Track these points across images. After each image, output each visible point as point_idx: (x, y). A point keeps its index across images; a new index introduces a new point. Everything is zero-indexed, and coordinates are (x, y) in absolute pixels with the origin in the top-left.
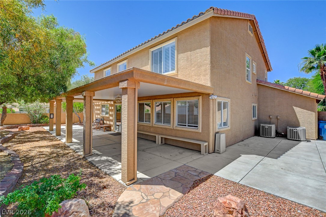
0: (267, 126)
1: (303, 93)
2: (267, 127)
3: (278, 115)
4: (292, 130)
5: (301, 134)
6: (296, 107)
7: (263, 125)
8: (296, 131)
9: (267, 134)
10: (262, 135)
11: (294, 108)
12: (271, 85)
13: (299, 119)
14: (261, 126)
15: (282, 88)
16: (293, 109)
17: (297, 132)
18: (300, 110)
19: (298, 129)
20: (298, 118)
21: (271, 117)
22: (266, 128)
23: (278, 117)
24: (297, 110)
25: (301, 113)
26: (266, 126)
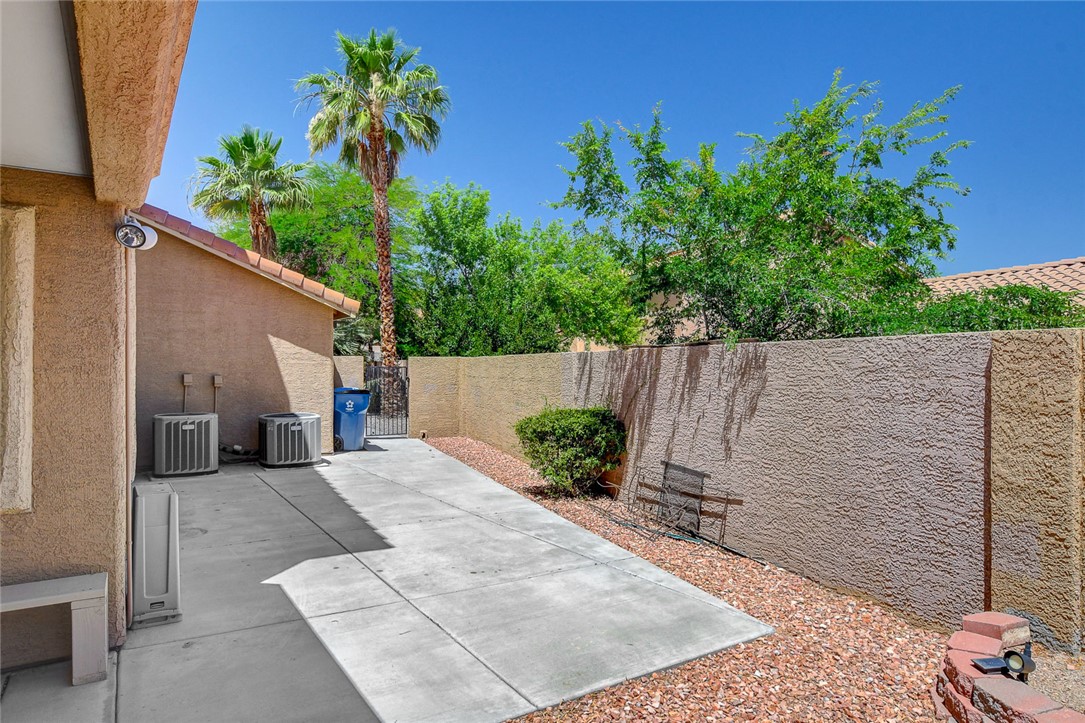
0: (193, 423)
1: (283, 277)
2: (192, 427)
3: (215, 371)
4: (287, 425)
5: (312, 438)
6: (277, 337)
7: (174, 419)
8: (299, 428)
9: (192, 460)
10: (168, 469)
11: (273, 340)
12: (192, 235)
13: (287, 385)
14: (165, 423)
15: (238, 254)
16: (270, 346)
17: (300, 432)
18: (289, 351)
19: (304, 422)
20: (285, 379)
21: (188, 379)
22: (184, 431)
23: (218, 381)
24: (282, 348)
25: (293, 362)
26: (185, 423)
